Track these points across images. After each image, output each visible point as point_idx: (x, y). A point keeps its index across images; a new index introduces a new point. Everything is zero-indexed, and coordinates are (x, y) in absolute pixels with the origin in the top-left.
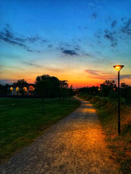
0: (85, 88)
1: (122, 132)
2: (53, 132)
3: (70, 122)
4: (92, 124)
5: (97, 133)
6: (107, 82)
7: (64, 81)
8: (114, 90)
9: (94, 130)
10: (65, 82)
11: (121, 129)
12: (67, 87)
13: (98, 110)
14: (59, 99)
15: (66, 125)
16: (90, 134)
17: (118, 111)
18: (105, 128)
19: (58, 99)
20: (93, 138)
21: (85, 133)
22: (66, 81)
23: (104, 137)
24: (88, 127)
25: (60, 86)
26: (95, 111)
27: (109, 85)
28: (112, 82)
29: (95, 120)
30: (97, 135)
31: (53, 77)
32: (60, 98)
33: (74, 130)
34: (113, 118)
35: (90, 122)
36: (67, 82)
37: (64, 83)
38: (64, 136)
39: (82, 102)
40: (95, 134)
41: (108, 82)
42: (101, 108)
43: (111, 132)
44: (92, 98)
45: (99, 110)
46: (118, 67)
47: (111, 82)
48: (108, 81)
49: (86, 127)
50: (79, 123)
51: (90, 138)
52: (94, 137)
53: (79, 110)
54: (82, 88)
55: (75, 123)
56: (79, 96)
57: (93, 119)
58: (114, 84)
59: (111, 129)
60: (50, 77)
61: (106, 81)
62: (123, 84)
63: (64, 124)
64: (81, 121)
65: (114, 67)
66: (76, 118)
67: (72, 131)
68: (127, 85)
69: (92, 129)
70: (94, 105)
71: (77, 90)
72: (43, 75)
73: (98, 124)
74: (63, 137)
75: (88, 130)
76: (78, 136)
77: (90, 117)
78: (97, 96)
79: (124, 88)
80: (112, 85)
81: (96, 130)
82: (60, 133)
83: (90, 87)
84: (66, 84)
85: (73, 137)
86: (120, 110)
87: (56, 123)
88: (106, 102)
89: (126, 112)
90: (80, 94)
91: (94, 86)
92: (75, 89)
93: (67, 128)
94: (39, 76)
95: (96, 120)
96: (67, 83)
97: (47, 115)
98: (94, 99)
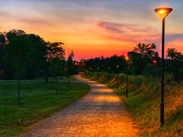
0: (97, 59)
1: (166, 122)
2: (47, 128)
3: (75, 114)
4: (115, 116)
5: (126, 127)
6: (141, 47)
7: (57, 44)
8: (155, 64)
9: (119, 123)
10: (58, 46)
11: (165, 118)
12: (61, 57)
13: (124, 97)
14: (45, 80)
15: (68, 118)
16: (113, 128)
17: (161, 94)
18: (138, 120)
19: (43, 80)
20: (118, 133)
21: (104, 127)
22: (61, 43)
23: (137, 131)
24: (109, 120)
25: (47, 53)
26: (119, 99)
27: (146, 54)
28: (150, 48)
29: (119, 111)
30: (124, 130)
31: (32, 36)
32: (47, 79)
33: (83, 124)
34: (151, 106)
35: (111, 114)
36: (62, 45)
37: (56, 47)
38: (69, 132)
39: (92, 85)
40: (121, 128)
41: (143, 48)
42: (130, 94)
43: (148, 124)
44: (113, 79)
45: (127, 97)
46: (162, 12)
47: (148, 47)
48: (143, 45)
49: (104, 120)
50: (91, 116)
51: (113, 133)
52: (121, 132)
53: (88, 98)
54: (92, 59)
55: (84, 115)
56: (86, 76)
57: (117, 110)
58: (155, 51)
59: (149, 120)
60: (26, 36)
61: (139, 45)
62: (171, 50)
63: (64, 117)
64: (95, 113)
65: (156, 10)
66: (85, 109)
67: (82, 124)
68: (180, 53)
69: (115, 122)
70: (116, 90)
71: (81, 63)
72: (11, 30)
73: (125, 116)
74: (66, 133)
75: (109, 123)
76: (93, 131)
77: (110, 108)
78: (121, 74)
79: (174, 58)
80: (150, 52)
81: (123, 123)
82: (60, 129)
83: (107, 59)
84: (60, 50)
85: (84, 132)
86: (165, 93)
87: (49, 117)
88: (139, 84)
89: (174, 93)
90: (87, 72)
91: (116, 55)
92: (77, 62)
93: (72, 122)
94: (3, 32)
95: (121, 112)
96: (61, 48)
97: (27, 106)
98: (117, 79)
